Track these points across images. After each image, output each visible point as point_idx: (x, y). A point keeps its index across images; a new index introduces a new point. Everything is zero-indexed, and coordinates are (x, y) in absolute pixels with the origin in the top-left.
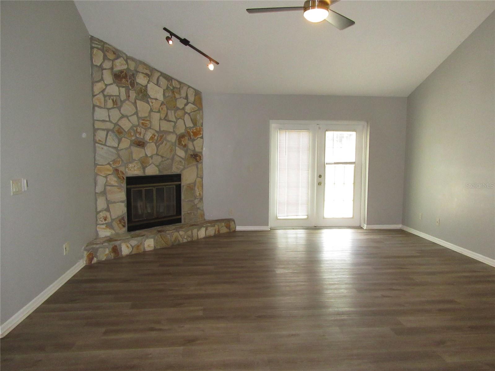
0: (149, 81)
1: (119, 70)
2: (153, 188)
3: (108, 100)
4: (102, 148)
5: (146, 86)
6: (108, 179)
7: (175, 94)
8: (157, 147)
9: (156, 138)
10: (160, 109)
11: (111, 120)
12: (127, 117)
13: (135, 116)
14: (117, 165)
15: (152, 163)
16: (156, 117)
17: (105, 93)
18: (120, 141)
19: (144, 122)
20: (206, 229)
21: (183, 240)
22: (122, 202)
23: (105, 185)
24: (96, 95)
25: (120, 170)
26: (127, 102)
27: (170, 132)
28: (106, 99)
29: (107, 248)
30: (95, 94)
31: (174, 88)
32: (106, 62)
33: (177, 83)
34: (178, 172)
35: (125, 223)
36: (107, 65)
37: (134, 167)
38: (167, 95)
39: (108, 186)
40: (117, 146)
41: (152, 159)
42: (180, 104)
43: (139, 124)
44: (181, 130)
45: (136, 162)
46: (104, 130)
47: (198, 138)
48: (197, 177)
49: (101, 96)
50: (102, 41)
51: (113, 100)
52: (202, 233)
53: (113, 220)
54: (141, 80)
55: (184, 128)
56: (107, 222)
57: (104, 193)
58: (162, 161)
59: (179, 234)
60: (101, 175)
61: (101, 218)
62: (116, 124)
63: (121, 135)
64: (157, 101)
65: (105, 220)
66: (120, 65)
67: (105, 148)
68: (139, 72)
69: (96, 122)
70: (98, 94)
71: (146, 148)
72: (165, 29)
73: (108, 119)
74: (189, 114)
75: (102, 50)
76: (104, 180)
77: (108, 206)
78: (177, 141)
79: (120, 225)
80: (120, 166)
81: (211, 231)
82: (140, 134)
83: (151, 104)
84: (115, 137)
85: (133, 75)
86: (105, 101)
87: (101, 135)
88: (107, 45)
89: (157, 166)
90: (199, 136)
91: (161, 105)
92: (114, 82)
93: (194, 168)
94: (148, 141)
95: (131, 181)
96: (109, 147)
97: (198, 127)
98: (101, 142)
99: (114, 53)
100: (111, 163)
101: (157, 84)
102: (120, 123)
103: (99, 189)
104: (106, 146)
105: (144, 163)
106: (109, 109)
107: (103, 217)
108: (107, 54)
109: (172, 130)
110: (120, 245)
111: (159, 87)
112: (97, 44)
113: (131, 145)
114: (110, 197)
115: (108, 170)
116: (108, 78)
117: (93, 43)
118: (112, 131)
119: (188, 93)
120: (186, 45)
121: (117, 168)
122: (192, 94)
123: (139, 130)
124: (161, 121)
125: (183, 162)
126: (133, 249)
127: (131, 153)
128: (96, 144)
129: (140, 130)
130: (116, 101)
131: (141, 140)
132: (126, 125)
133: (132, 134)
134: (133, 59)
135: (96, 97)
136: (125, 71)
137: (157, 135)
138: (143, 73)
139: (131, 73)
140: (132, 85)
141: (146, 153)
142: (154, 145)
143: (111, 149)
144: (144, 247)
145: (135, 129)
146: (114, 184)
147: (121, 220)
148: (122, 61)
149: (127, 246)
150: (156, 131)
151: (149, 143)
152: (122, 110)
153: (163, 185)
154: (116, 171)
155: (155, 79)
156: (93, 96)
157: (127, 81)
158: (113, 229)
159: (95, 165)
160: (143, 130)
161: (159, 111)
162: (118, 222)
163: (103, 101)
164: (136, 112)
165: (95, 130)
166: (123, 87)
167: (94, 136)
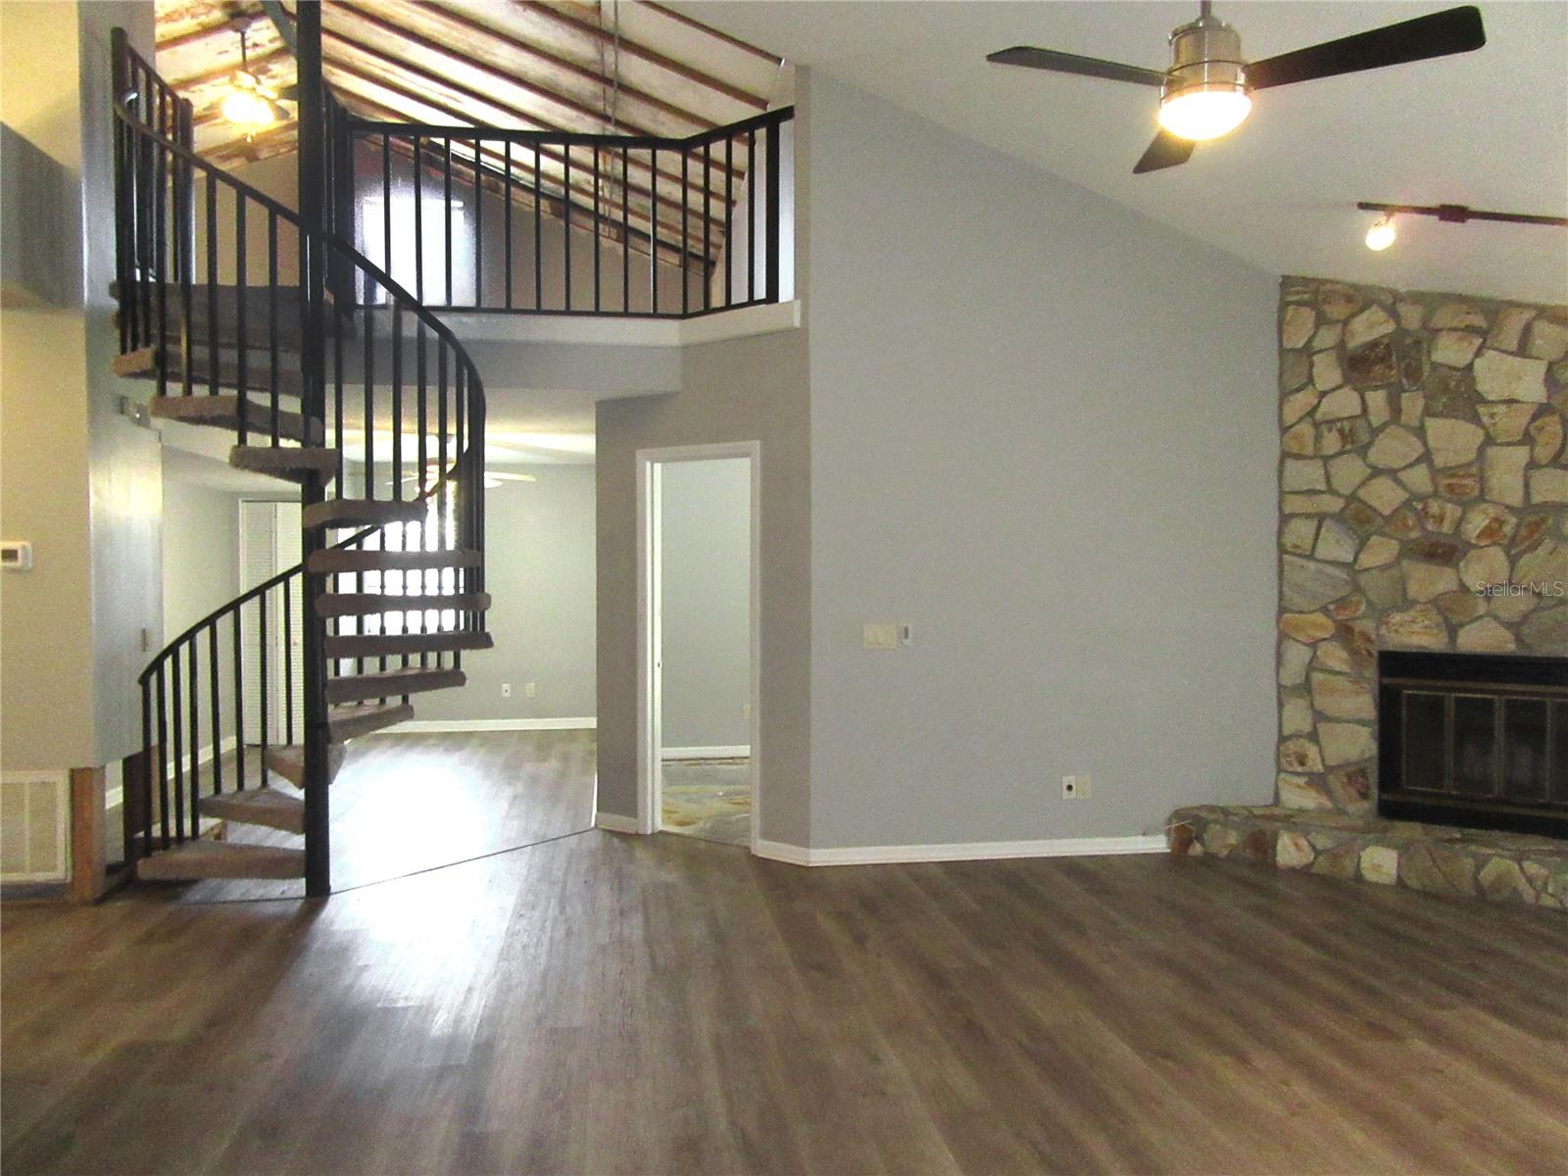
0: (1482, 346)
1: (1368, 343)
2: (1496, 697)
3: (1326, 433)
4: (1302, 567)
5: (1470, 367)
6: (1319, 653)
8: (1513, 561)
9: (1508, 529)
10: (1533, 432)
11: (1335, 486)
12: (1392, 473)
13: (1424, 465)
14: (1350, 614)
15: (1488, 614)
16: (1509, 461)
17: (1318, 416)
18: (1362, 545)
19: (1453, 481)
22: (1362, 722)
23: (1310, 668)
24: (1291, 427)
25: (1357, 630)
26: (1391, 429)
28: (1320, 430)
29: (1237, 829)
30: (1288, 424)
32: (1323, 330)
35: (1368, 787)
36: (1327, 337)
37: (1412, 622)
38: (1566, 376)
39: (1318, 670)
40: (1350, 558)
41: (1488, 599)
43: (1436, 489)
45: (1419, 607)
46: (1308, 516)
49: (1306, 428)
50: (1312, 280)
51: (1341, 431)
53: (1330, 769)
54: (1450, 352)
56: (1305, 769)
57: (1306, 688)
58: (1536, 609)
59: (1523, 872)
60: (1300, 638)
62: (1352, 498)
63: (1367, 527)
64: (1514, 406)
65: (1302, 763)
66: (1369, 328)
67: (1312, 566)
68: (1438, 330)
69: (1288, 496)
70: (1297, 422)
71: (1462, 564)
72: (1364, 206)
73: (1322, 487)
75: (1311, 304)
76: (1305, 654)
77: (1315, 728)
79: (1352, 790)
80: (1364, 617)
82: (1440, 519)
83: (1485, 420)
84: (1344, 536)
85: (1418, 343)
86: (1318, 438)
87: (1301, 531)
88: (1329, 287)
89: (1510, 626)
91: (1534, 418)
92: (1347, 380)
94: (1473, 541)
95: (1396, 665)
96: (1320, 561)
98: (1299, 551)
99: (1349, 299)
100: (1332, 607)
101: (1522, 350)
102: (1362, 493)
103: (1292, 675)
104: (1315, 559)
105: (1451, 610)
106: (1326, 459)
107: (1295, 753)
108: (1327, 308)
110: (1275, 836)
111: (1529, 357)
112: (1298, 293)
113: (1401, 555)
114: (1320, 702)
115: (1321, 627)
116: (1327, 372)
117: (1288, 294)
118: (1339, 518)
120: (1463, 221)
121: (1349, 623)
123: (1434, 507)
124: (1536, 474)
126: (1316, 858)
127: (1402, 583)
128: (1286, 556)
129: (1441, 507)
130: (1350, 431)
131: (1446, 541)
132: (1384, 496)
133: (1410, 523)
134: (1417, 298)
135: (1294, 429)
136: (1386, 341)
137: (1514, 520)
138: (1455, 329)
139: (1409, 341)
140: (1413, 373)
141: (1460, 580)
142: (1497, 557)
143: (1330, 570)
144: (1358, 865)
145: (1420, 506)
146: (1338, 669)
147: (1354, 774)
148: (1375, 314)
149: (1296, 845)
150: (1511, 509)
151: (1474, 546)
152: (1373, 456)
153: (1545, 694)
154: (1345, 633)
155: (1510, 337)
156: (1284, 429)
157: (1391, 368)
158: (1329, 793)
159: (1282, 610)
160: (1452, 511)
161: (1527, 439)
162: (1345, 780)
163: (1309, 440)
164: (1423, 454)
165: (1285, 519)
166: (1376, 388)
167: (1280, 533)
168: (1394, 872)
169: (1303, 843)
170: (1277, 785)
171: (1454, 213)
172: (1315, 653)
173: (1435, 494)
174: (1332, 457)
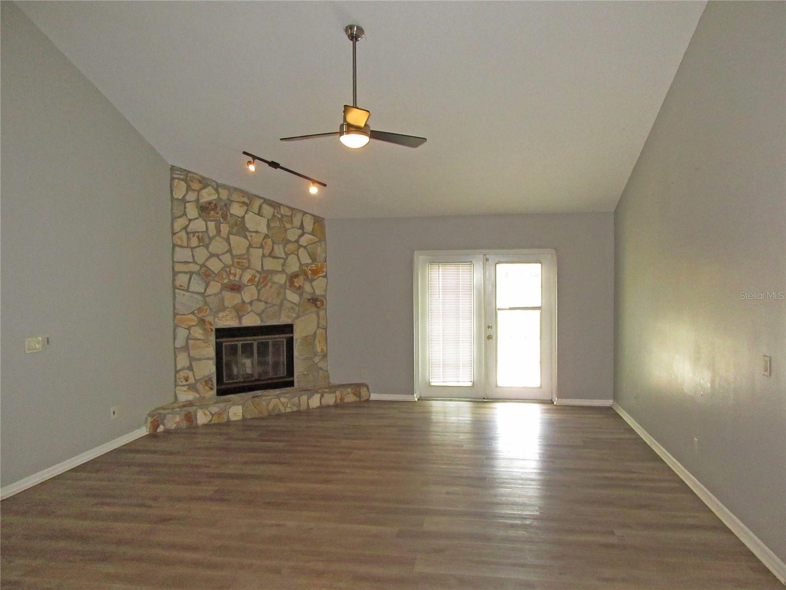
0: (247, 210)
1: (208, 201)
2: (254, 342)
3: (192, 237)
4: (184, 295)
5: (243, 217)
6: (191, 332)
7: (284, 224)
8: (259, 291)
9: (257, 279)
10: (263, 244)
11: (196, 260)
12: (217, 256)
13: (229, 254)
14: (203, 314)
15: (252, 311)
16: (257, 253)
17: (189, 229)
18: (207, 285)
19: (239, 260)
20: (322, 396)
21: (285, 409)
22: (210, 359)
23: (188, 339)
25: (206, 320)
26: (217, 238)
27: (277, 272)
28: (189, 236)
29: (179, 414)
30: (175, 232)
31: (282, 216)
32: (190, 193)
33: (287, 209)
34: (289, 322)
35: (212, 385)
36: (191, 196)
37: (226, 316)
38: (272, 225)
39: (191, 339)
40: (203, 291)
41: (251, 306)
42: (292, 235)
43: (233, 263)
44: (294, 267)
45: (228, 309)
46: (185, 273)
47: (319, 277)
48: (318, 327)
49: (183, 234)
50: (186, 170)
51: (198, 237)
52: (315, 402)
53: (197, 381)
54: (236, 210)
55: (298, 265)
56: (188, 383)
57: (186, 348)
58: (266, 308)
59: (280, 401)
60: (182, 326)
61: (181, 378)
62: (203, 265)
63: (209, 278)
64: (258, 234)
65: (187, 380)
66: (208, 195)
67: (187, 294)
68: (233, 201)
69: (176, 264)
70: (179, 231)
71: (242, 293)
72: (245, 153)
73: (191, 260)
74: (305, 247)
75: (185, 180)
76: (186, 332)
77: (191, 364)
78: (288, 282)
79: (207, 388)
80: (208, 315)
81: (330, 399)
82: (235, 275)
83: (249, 238)
84: (201, 282)
85: (226, 205)
86: (189, 239)
87: (182, 279)
88: (191, 175)
89: (258, 314)
90: (320, 275)
91: (264, 238)
92: (200, 216)
93: (314, 316)
94: (246, 284)
95: (221, 333)
96: (192, 292)
97: (320, 264)
98: (182, 288)
99: (200, 182)
100: (196, 312)
101: (259, 214)
102: (208, 264)
103: (180, 343)
104: (189, 292)
105: (239, 310)
106: (192, 249)
107: (184, 376)
108: (191, 183)
109: (280, 269)
110: (196, 412)
111: (261, 216)
112: (179, 174)
113: (221, 290)
114: (193, 353)
115: (191, 320)
116: (192, 211)
117: (174, 174)
118: (198, 273)
119: (303, 220)
120: (276, 168)
121: (203, 318)
122: (310, 222)
123: (233, 271)
124: (265, 259)
125: (297, 308)
126: (212, 417)
127: (223, 300)
128: (177, 290)
129: (235, 270)
130: (202, 238)
131: (237, 283)
132: (215, 265)
133: (224, 276)
134: (225, 187)
135: (177, 234)
136: (214, 202)
137: (258, 276)
138: (239, 202)
139: (223, 204)
140: (225, 217)
141: (242, 299)
142: (253, 289)
143: (196, 296)
144: (228, 415)
145: (228, 270)
146: (199, 338)
147: (207, 381)
148: (209, 189)
149: (205, 414)
150: (258, 272)
151: (247, 286)
152: (211, 248)
153: (268, 339)
154: (202, 322)
155: (256, 207)
156: (174, 234)
157: (217, 213)
158: (197, 391)
159: (175, 315)
160: (239, 271)
161: (262, 247)
162: (204, 384)
163: (185, 239)
164: (228, 249)
165: (175, 274)
166: (213, 221)
167: (174, 280)
168: (241, 414)
169: (207, 413)
170: (175, 392)
171: (274, 165)
172: (190, 332)
173: (233, 265)
174: (195, 248)
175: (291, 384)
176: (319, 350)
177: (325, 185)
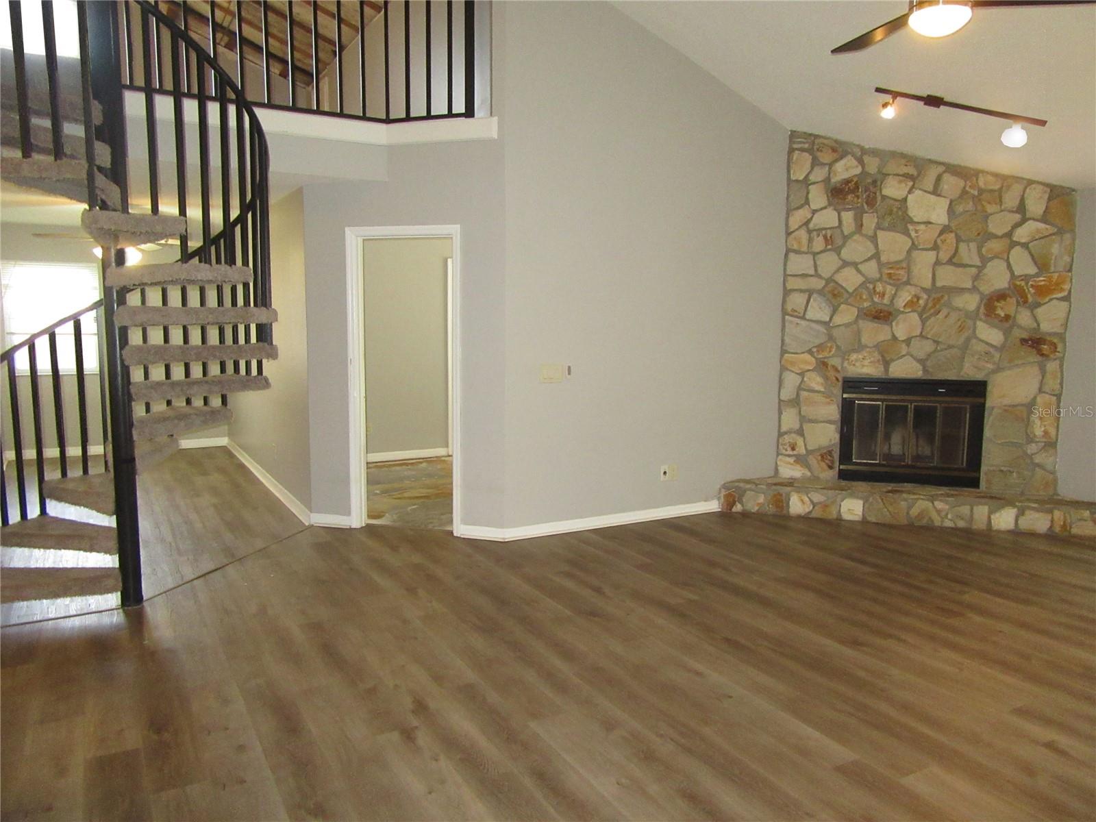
0: (913, 187)
1: (844, 179)
2: (909, 404)
3: (815, 238)
4: (797, 324)
5: (905, 200)
6: (805, 379)
7: (983, 206)
8: (923, 322)
9: (921, 302)
10: (939, 241)
11: (820, 272)
12: (855, 265)
13: (874, 260)
14: (826, 354)
15: (908, 354)
16: (924, 262)
17: (811, 226)
18: (834, 311)
19: (892, 271)
20: (1021, 512)
21: (942, 522)
22: (830, 422)
23: (800, 389)
24: (792, 232)
25: (830, 364)
26: (856, 237)
27: (962, 290)
28: (812, 235)
29: (763, 493)
30: (791, 230)
31: (981, 191)
32: (816, 169)
33: (990, 178)
34: (979, 377)
35: (832, 462)
36: (819, 174)
37: (863, 359)
38: (960, 209)
39: (805, 390)
40: (828, 319)
41: (908, 345)
42: (999, 224)
43: (881, 275)
44: (998, 282)
45: (868, 349)
46: (801, 291)
47: (1051, 300)
48: (1040, 391)
49: (803, 234)
50: (811, 135)
51: (825, 237)
52: (1005, 519)
53: (809, 452)
54: (893, 189)
55: (1008, 276)
56: (795, 452)
57: (795, 402)
58: (935, 351)
59: (935, 507)
60: (793, 370)
61: (785, 444)
62: (829, 280)
63: (839, 299)
64: (930, 226)
65: (793, 449)
66: (845, 169)
67: (803, 323)
68: (888, 174)
69: (789, 278)
70: (797, 229)
71: (894, 324)
72: (878, 90)
73: (812, 272)
74: (1025, 246)
75: (810, 151)
76: (798, 379)
77: (801, 427)
78: (983, 306)
79: (823, 464)
80: (833, 356)
81: (1038, 521)
82: (883, 295)
83: (913, 234)
84: (824, 305)
85: (875, 182)
86: (810, 240)
87: (797, 301)
88: (821, 140)
89: (919, 361)
90: (1054, 296)
91: (941, 233)
92: (830, 204)
93: (1035, 370)
94: (902, 309)
95: (851, 384)
96: (808, 320)
97: (1055, 276)
98: (795, 314)
99: (834, 150)
100: (814, 350)
101: (936, 192)
102: (838, 277)
103: (787, 393)
104: (805, 319)
105: (885, 353)
106: (815, 254)
107: (789, 443)
108: (819, 154)
109: (969, 285)
110: (788, 495)
111: (939, 195)
112: (800, 143)
113: (858, 318)
114: (806, 410)
115: (806, 363)
116: (818, 197)
117: (794, 143)
118: (821, 292)
119: (1026, 195)
120: (939, 107)
121: (826, 360)
122: (1041, 197)
123: (879, 288)
124: (939, 269)
125: (997, 355)
126: (814, 507)
127: (858, 333)
128: (787, 317)
129: (883, 287)
130: (831, 237)
131: (886, 309)
132: (850, 280)
133: (864, 297)
134: (874, 152)
135: (793, 234)
136: (855, 180)
137: (925, 297)
138: (898, 175)
139: (869, 180)
140: (871, 202)
141: (893, 333)
142: (915, 317)
143: (814, 325)
144: (840, 511)
145: (871, 286)
146: (817, 389)
147: (825, 455)
148: (849, 161)
149: (802, 500)
150: (924, 290)
151: (903, 312)
152: (845, 253)
153: (938, 402)
154: (822, 365)
155: (929, 182)
156: (788, 234)
157: (858, 197)
158: (809, 467)
159: (783, 352)
160: (890, 290)
161: (935, 247)
162: (820, 458)
163: (805, 241)
164: (875, 253)
165: (787, 292)
166: (849, 210)
167: (784, 302)
168: (861, 514)
169: (806, 499)
170: (776, 463)
171: (934, 101)
172: (803, 379)
173: (880, 280)
174: (818, 253)
175: (974, 483)
176: (1039, 431)
177: (1043, 123)
